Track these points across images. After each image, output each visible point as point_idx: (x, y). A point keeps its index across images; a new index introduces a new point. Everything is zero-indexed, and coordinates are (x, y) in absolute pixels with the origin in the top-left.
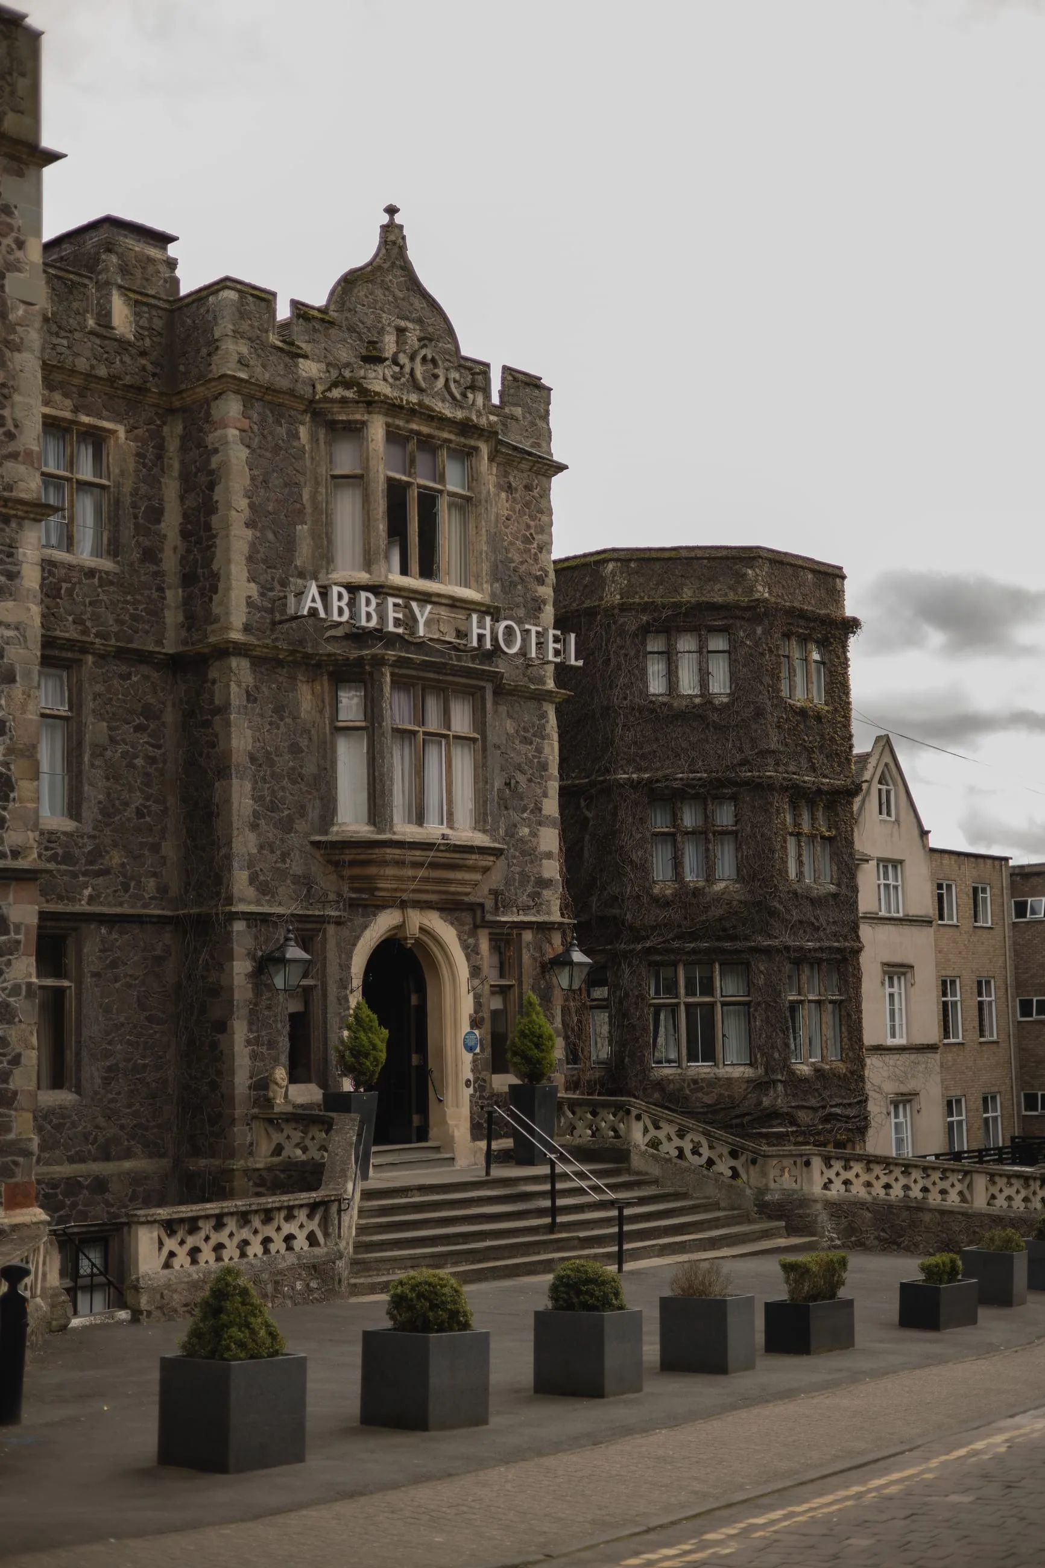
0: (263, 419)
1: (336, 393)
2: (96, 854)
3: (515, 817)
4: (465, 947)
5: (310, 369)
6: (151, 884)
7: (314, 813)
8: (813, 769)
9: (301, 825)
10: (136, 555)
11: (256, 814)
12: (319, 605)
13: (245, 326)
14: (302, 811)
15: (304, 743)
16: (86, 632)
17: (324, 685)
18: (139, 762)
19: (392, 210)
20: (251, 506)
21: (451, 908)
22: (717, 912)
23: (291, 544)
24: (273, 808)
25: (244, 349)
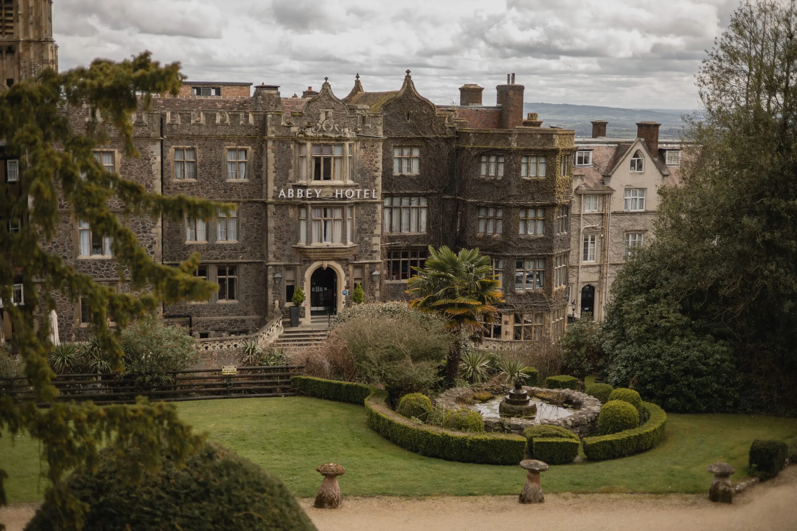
0: (279, 146)
1: (300, 135)
2: (243, 248)
3: (363, 235)
4: (344, 269)
5: (294, 129)
6: (258, 254)
7: (293, 239)
8: (534, 199)
9: (289, 243)
10: (254, 177)
11: (275, 241)
12: (284, 194)
13: (274, 123)
14: (290, 239)
15: (290, 223)
16: (240, 198)
17: (296, 209)
18: (255, 226)
19: (326, 79)
20: (275, 168)
21: (338, 260)
22: (493, 243)
23: (287, 175)
24: (281, 239)
25: (273, 129)
